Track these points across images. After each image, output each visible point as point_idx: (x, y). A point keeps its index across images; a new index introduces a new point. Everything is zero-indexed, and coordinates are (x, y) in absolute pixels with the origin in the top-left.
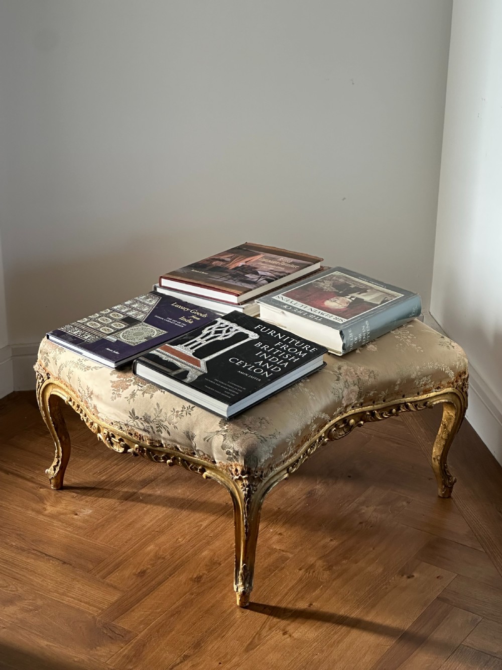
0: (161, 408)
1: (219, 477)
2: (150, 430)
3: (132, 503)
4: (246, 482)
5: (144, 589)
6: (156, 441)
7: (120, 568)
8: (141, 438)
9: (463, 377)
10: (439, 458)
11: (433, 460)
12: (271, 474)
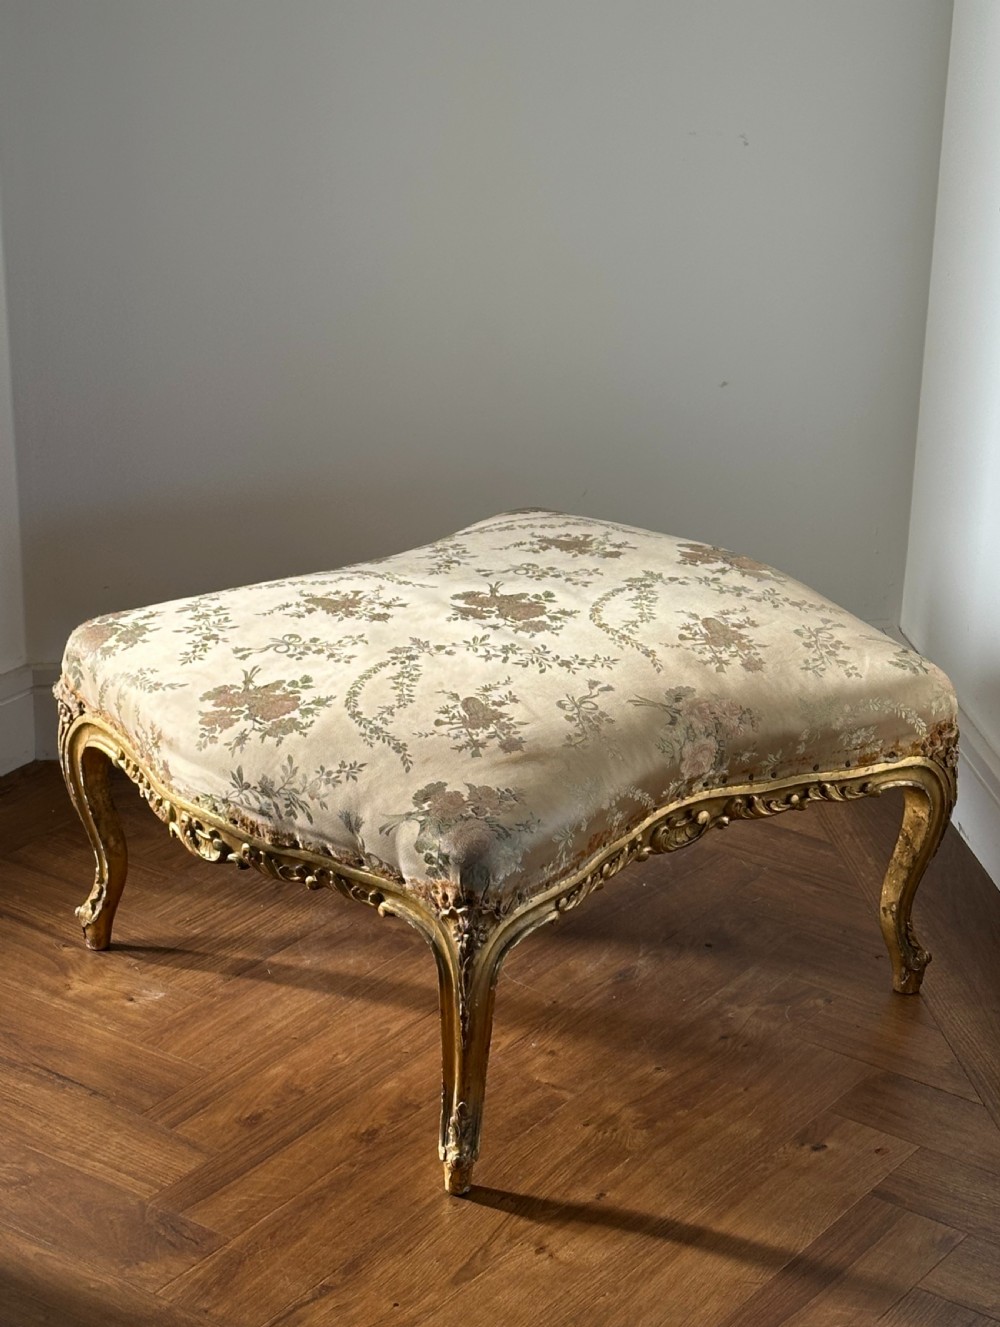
0: (294, 766)
1: (411, 912)
2: (273, 812)
3: (249, 982)
4: (464, 922)
5: (254, 1152)
6: (285, 836)
7: (207, 1108)
8: (254, 828)
9: (946, 735)
10: (894, 908)
11: (882, 912)
12: (519, 910)
